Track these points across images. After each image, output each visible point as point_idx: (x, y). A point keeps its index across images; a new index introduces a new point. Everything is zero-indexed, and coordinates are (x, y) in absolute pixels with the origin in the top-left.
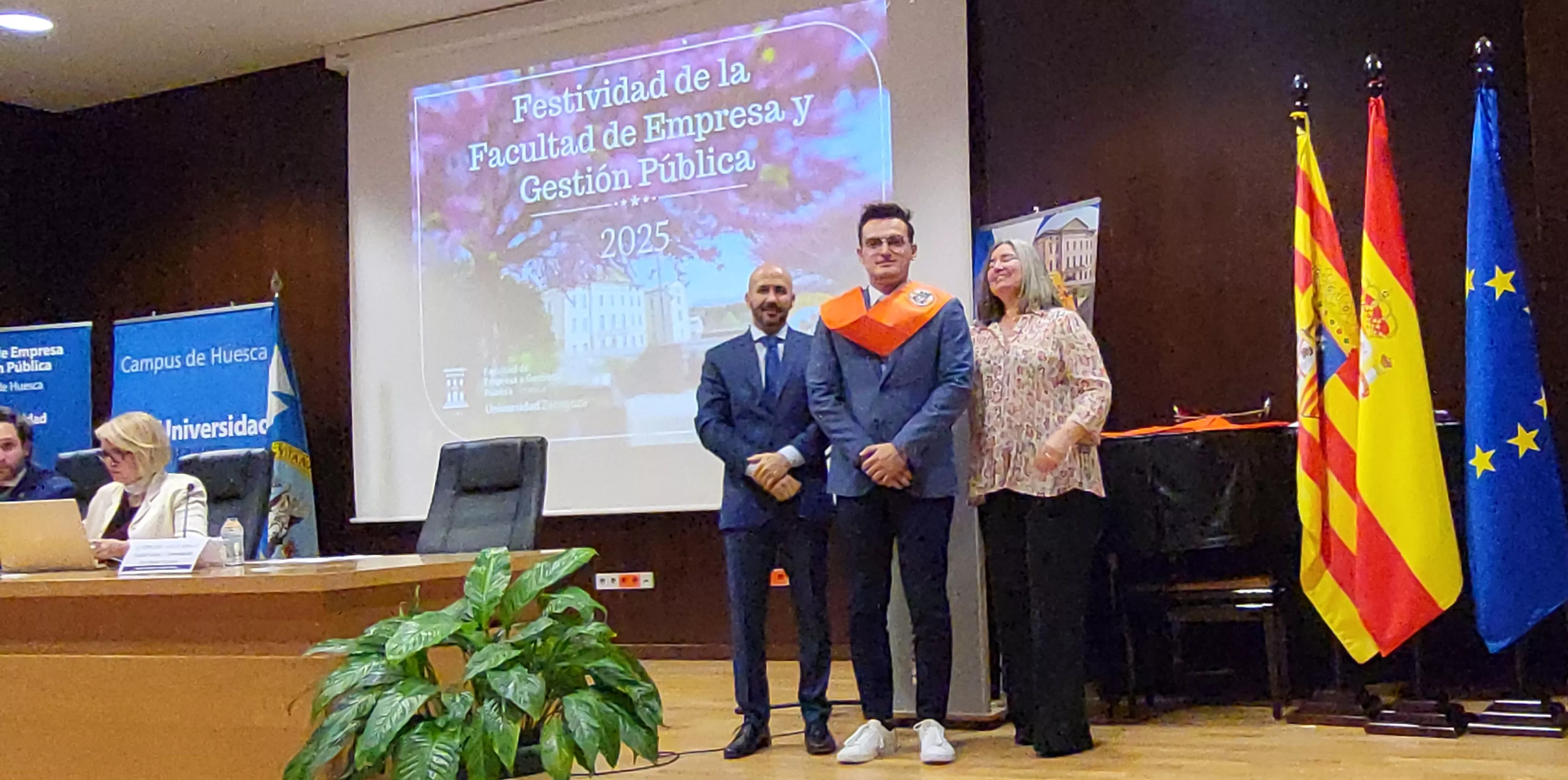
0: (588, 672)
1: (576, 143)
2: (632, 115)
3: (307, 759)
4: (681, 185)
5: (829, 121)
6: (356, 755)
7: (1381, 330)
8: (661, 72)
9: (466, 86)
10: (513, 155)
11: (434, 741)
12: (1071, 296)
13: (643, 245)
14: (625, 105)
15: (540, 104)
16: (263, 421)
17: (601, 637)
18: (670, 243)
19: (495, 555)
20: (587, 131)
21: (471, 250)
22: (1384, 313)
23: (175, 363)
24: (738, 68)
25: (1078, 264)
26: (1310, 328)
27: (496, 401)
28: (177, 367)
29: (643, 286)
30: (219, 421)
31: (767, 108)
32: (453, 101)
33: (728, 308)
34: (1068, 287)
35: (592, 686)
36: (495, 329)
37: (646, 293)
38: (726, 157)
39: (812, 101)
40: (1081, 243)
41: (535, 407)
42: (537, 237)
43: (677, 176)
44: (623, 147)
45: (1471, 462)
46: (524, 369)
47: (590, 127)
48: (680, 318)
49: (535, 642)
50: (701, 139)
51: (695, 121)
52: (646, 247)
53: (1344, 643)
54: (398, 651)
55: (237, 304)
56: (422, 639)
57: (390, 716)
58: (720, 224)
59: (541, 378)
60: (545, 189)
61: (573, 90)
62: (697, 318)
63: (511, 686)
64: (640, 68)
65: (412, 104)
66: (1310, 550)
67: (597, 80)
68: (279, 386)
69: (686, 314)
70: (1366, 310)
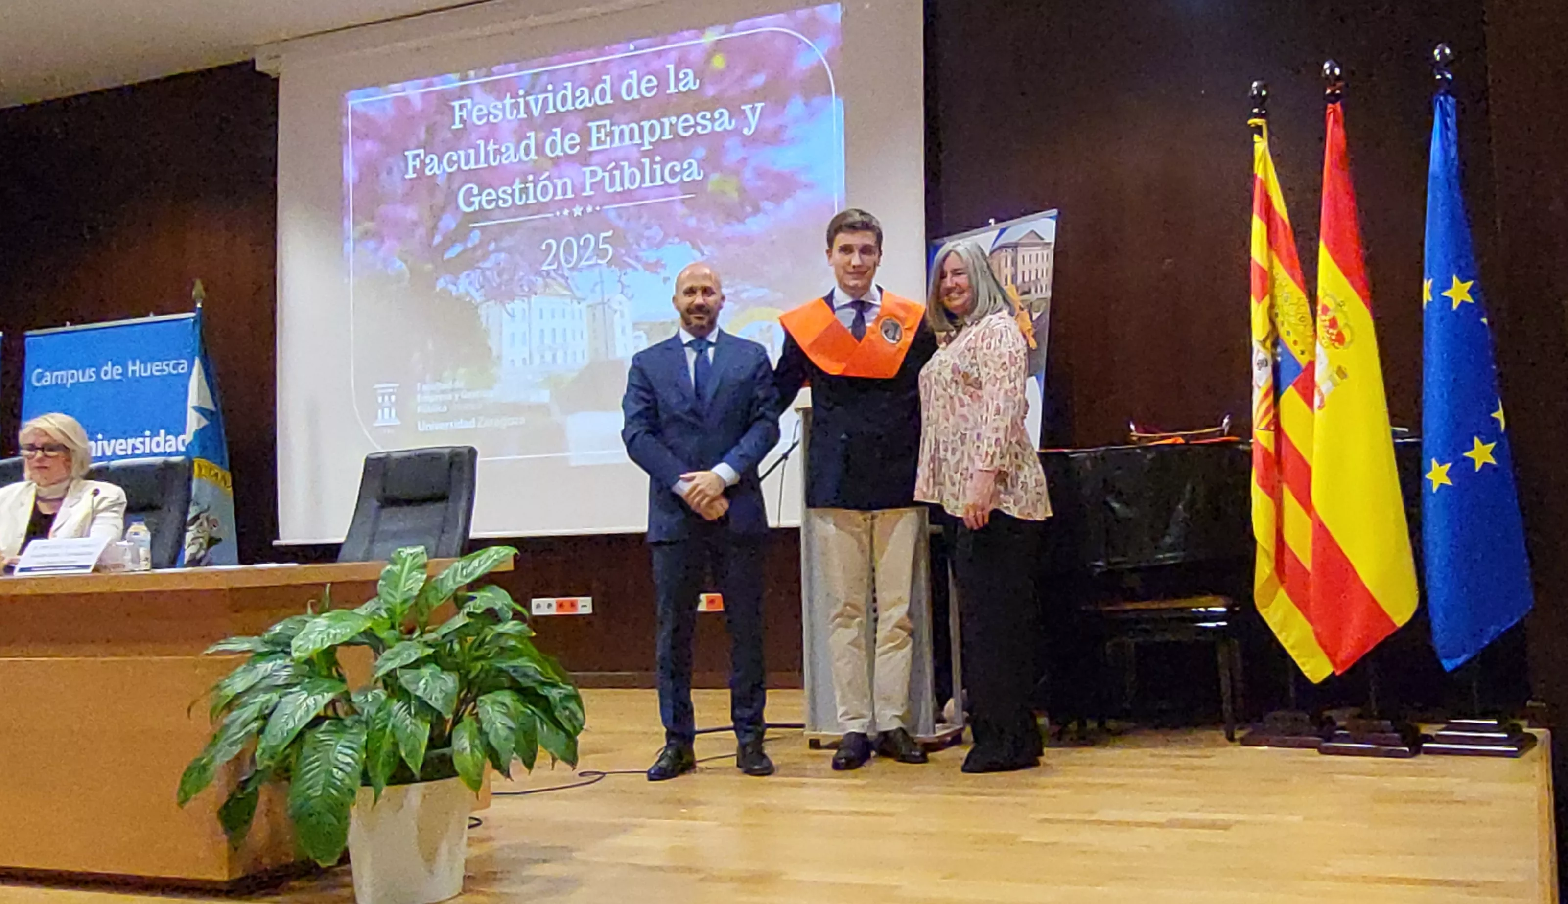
0: (501, 670)
1: (517, 151)
2: (577, 122)
3: (204, 761)
4: (626, 195)
5: (781, 130)
6: (257, 754)
7: (1337, 341)
8: (607, 78)
9: (404, 90)
10: (450, 163)
11: (339, 740)
12: (1026, 310)
13: (585, 257)
14: (568, 111)
15: (480, 110)
16: (181, 437)
17: (519, 636)
18: (614, 254)
19: (411, 554)
20: (529, 138)
21: (406, 262)
22: (1341, 322)
23: (88, 376)
24: (686, 75)
25: (1033, 278)
26: (1265, 341)
27: (428, 418)
28: (93, 380)
29: (584, 300)
30: (136, 437)
31: (716, 115)
32: (388, 106)
34: (1022, 301)
36: (430, 344)
37: (589, 306)
38: (674, 167)
39: (762, 108)
40: (1037, 255)
41: (471, 424)
42: (475, 248)
43: (622, 185)
44: (566, 154)
45: (1428, 476)
46: (459, 384)
47: (532, 134)
48: (623, 333)
49: (451, 642)
50: (647, 147)
51: (641, 129)
52: (589, 260)
53: (1299, 662)
54: (304, 649)
55: (156, 314)
56: (331, 636)
57: (292, 715)
58: (666, 235)
59: (475, 394)
60: (484, 198)
61: (515, 96)
62: (641, 333)
63: (422, 684)
64: (584, 74)
65: (346, 109)
66: (1264, 567)
67: (540, 85)
68: (199, 401)
69: (629, 328)
70: (1322, 320)
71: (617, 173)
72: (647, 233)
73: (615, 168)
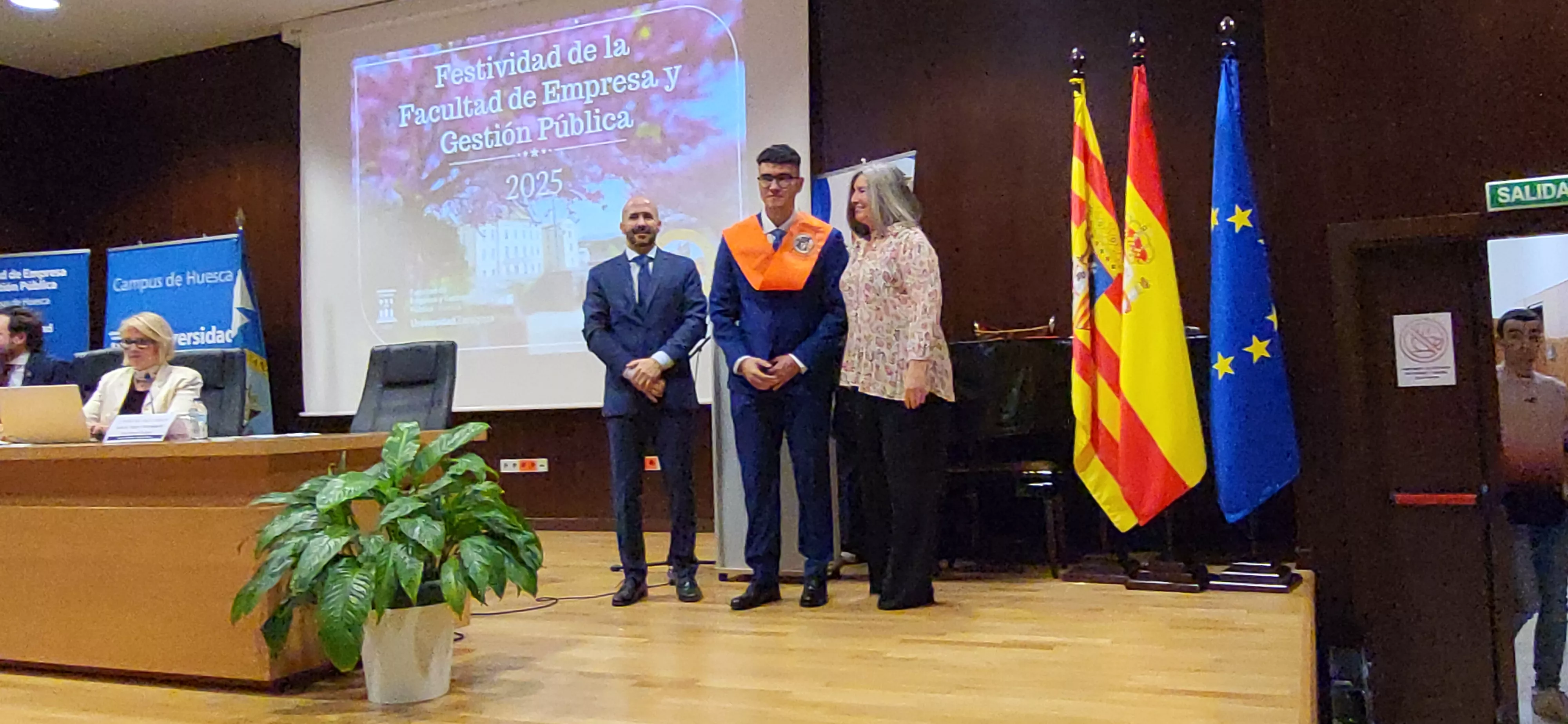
0: (479, 521)
1: (486, 105)
2: (533, 82)
3: (251, 588)
4: (573, 140)
5: (694, 87)
6: (292, 583)
7: (1141, 256)
8: (558, 47)
9: (397, 56)
10: (434, 116)
11: (354, 573)
13: (541, 189)
14: (528, 73)
15: (457, 73)
16: (229, 331)
17: (491, 492)
18: (563, 187)
19: (407, 428)
20: (496, 95)
21: (400, 193)
22: (1144, 244)
23: (157, 283)
24: (620, 44)
26: (1084, 256)
27: (419, 316)
28: (162, 286)
29: (540, 223)
30: (193, 332)
31: (644, 76)
32: (386, 70)
33: (610, 241)
35: (486, 534)
36: (420, 258)
37: (543, 229)
38: (610, 117)
39: (681, 71)
41: (452, 322)
42: (454, 182)
43: (569, 133)
44: (526, 108)
45: (1215, 367)
46: (443, 290)
47: (498, 92)
48: (571, 249)
49: (438, 497)
50: (589, 101)
51: (584, 87)
52: (544, 191)
53: (1109, 515)
54: (326, 502)
55: (208, 235)
56: (347, 492)
57: (318, 554)
58: (604, 171)
59: (455, 298)
60: (461, 143)
61: (485, 61)
62: (585, 250)
63: (417, 529)
64: (540, 43)
65: (353, 73)
66: (1082, 438)
67: (504, 52)
68: (242, 303)
69: (575, 246)
70: (1129, 241)
72: (591, 170)
73: (563, 119)
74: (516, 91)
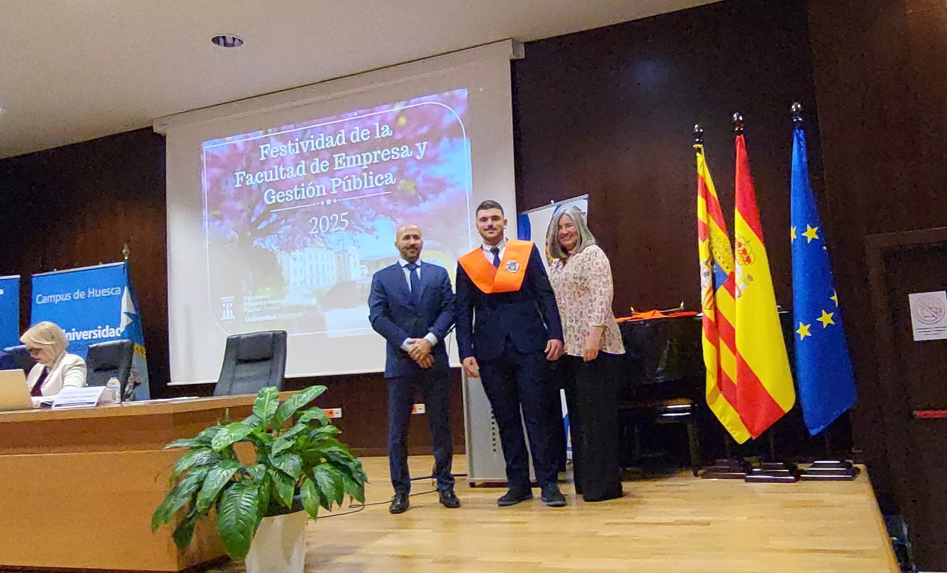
0: (323, 454)
1: (295, 171)
2: (327, 155)
3: (167, 506)
4: (355, 193)
5: (437, 156)
6: (198, 502)
7: (747, 260)
8: (343, 131)
9: (233, 140)
10: (260, 179)
11: (242, 493)
13: (334, 226)
14: (322, 149)
15: (275, 150)
16: (118, 329)
17: (332, 434)
18: (349, 225)
19: (269, 391)
20: (301, 164)
21: (236, 231)
22: (748, 251)
23: (67, 297)
24: (385, 128)
26: (708, 261)
27: (251, 315)
28: (69, 299)
29: (334, 249)
30: (93, 330)
31: (402, 149)
32: (225, 149)
33: (381, 260)
36: (250, 274)
37: (335, 253)
38: (380, 177)
39: (427, 145)
41: (274, 317)
42: (274, 223)
43: (352, 188)
44: (322, 172)
45: (798, 332)
46: (267, 296)
47: (303, 162)
48: (355, 265)
50: (365, 167)
51: (362, 157)
52: (336, 227)
53: (731, 433)
54: (219, 444)
55: (103, 263)
56: (232, 437)
57: (216, 481)
58: (377, 214)
59: (276, 301)
60: (278, 197)
61: (293, 142)
62: (364, 266)
64: (331, 129)
65: (203, 150)
66: (711, 382)
67: (307, 136)
68: (127, 309)
69: (358, 264)
70: (738, 251)
71: (349, 181)
74: (315, 161)
